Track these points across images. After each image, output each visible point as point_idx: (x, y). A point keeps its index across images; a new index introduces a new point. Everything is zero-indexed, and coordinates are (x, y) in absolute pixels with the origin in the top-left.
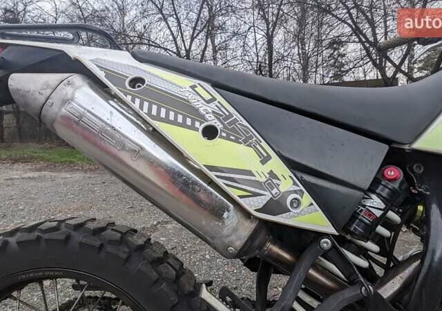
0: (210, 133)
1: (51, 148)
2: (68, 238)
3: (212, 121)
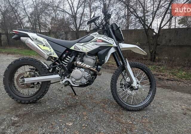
0: (44, 46)
1: (22, 49)
2: (28, 59)
3: (45, 44)
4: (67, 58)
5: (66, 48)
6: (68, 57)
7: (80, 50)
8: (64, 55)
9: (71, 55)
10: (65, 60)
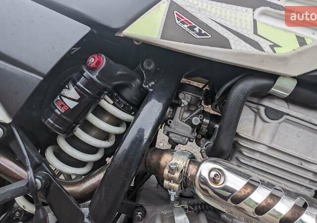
4: (92, 118)
5: (87, 29)
6: (107, 104)
7: (226, 44)
8: (70, 96)
9: (128, 94)
10: (80, 133)
